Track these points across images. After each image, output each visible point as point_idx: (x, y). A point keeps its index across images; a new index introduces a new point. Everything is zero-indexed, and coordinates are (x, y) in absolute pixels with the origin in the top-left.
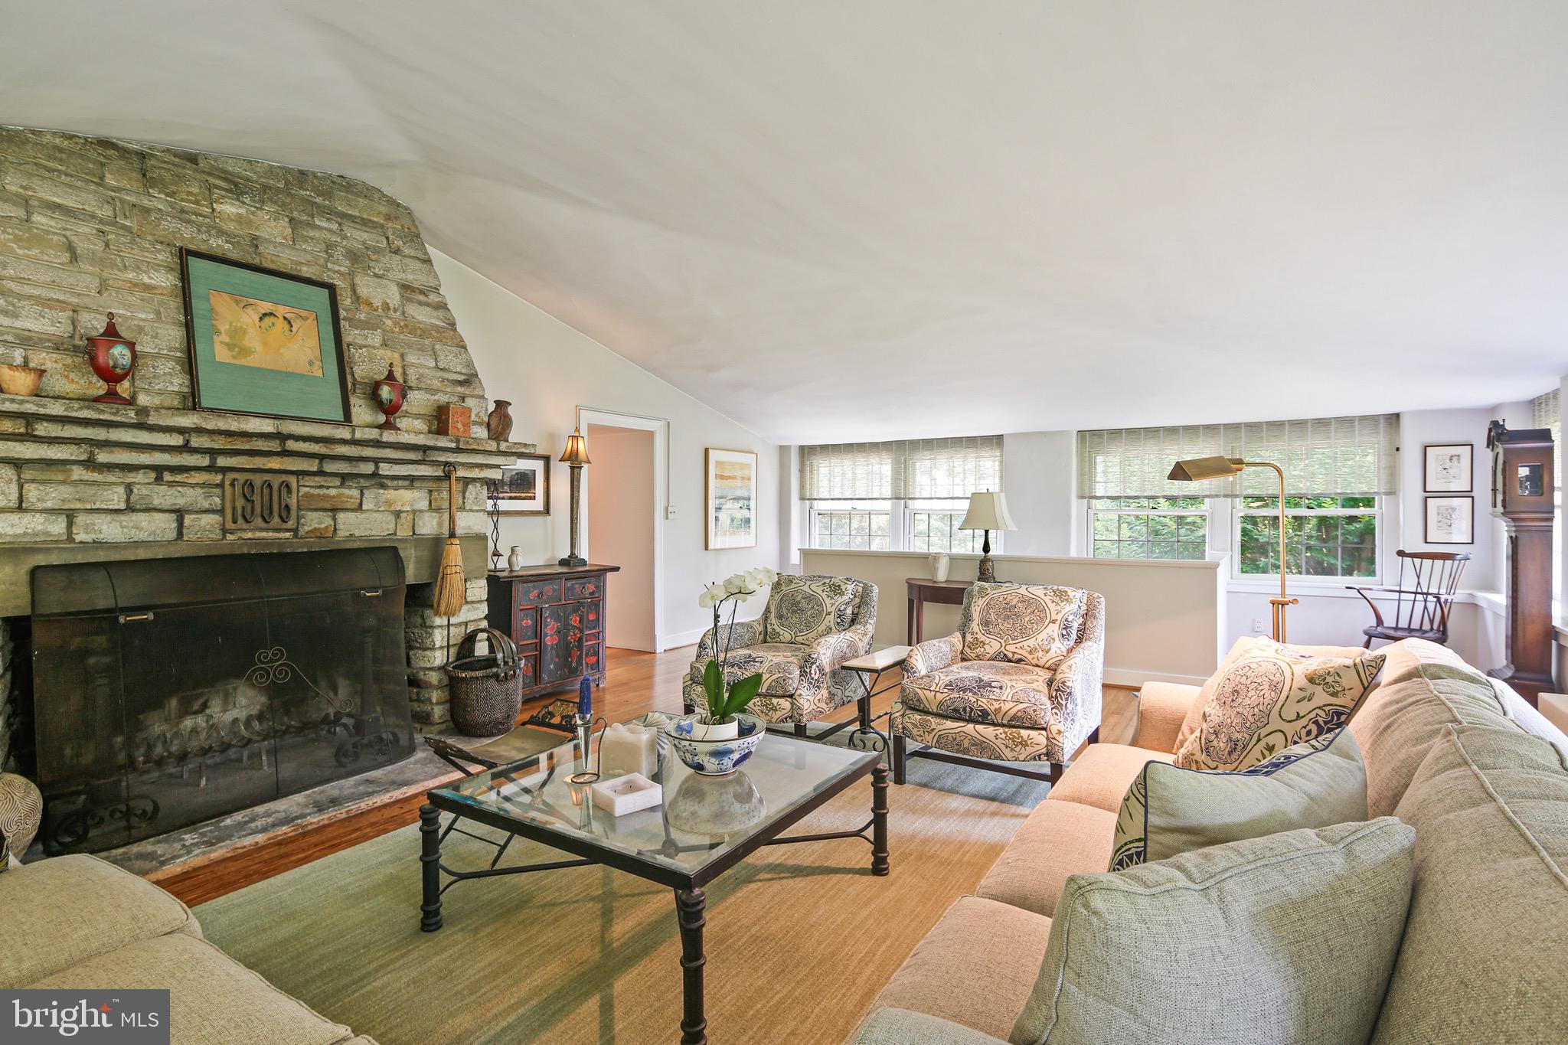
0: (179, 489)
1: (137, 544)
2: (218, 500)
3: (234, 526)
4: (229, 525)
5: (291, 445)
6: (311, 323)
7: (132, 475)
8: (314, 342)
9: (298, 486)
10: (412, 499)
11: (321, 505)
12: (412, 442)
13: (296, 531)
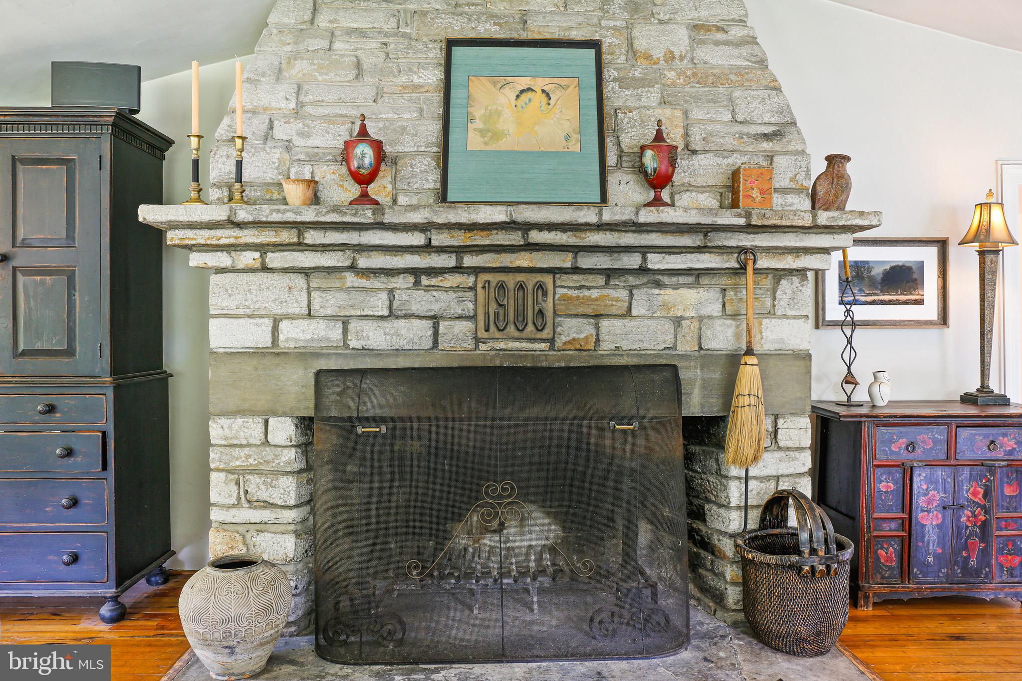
0: (435, 293)
1: (398, 352)
2: (471, 306)
3: (485, 335)
4: (482, 334)
5: (536, 236)
6: (573, 91)
7: (395, 279)
8: (574, 113)
9: (555, 287)
10: (698, 301)
11: (580, 310)
12: (681, 221)
13: (552, 341)
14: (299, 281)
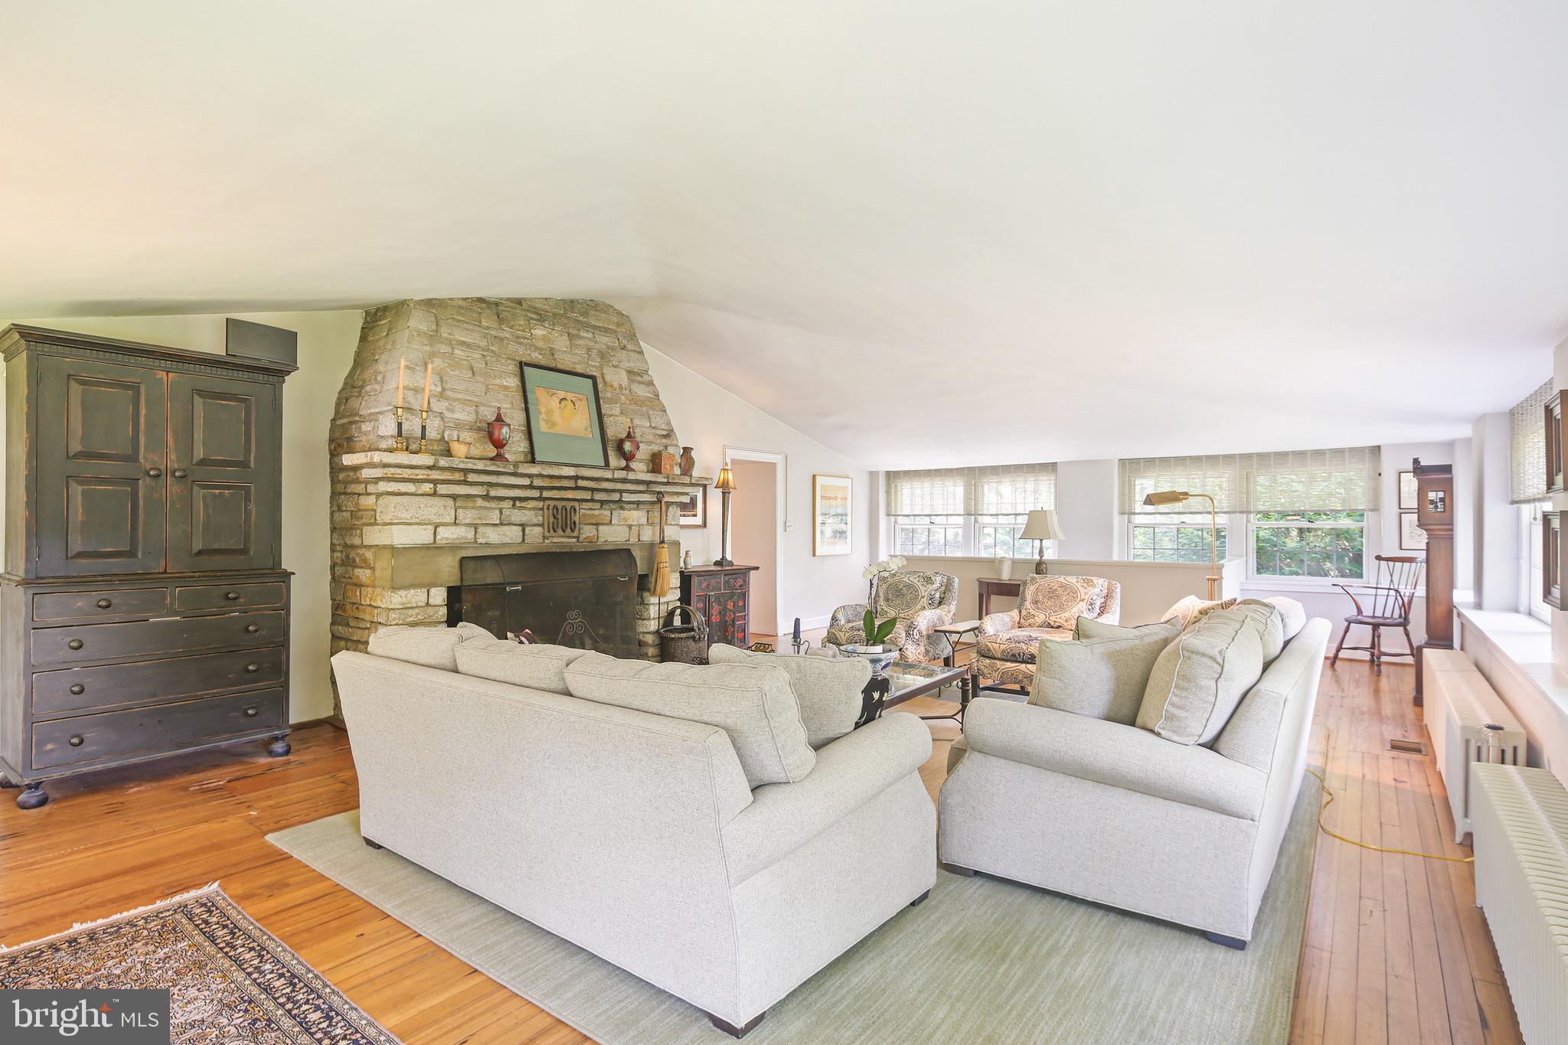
1: (504, 545)
2: (541, 518)
3: (548, 534)
4: (547, 534)
5: (580, 483)
6: (585, 402)
7: (502, 503)
8: (587, 416)
9: (580, 509)
10: (637, 516)
11: (591, 521)
12: (643, 479)
13: (578, 538)
14: (450, 502)
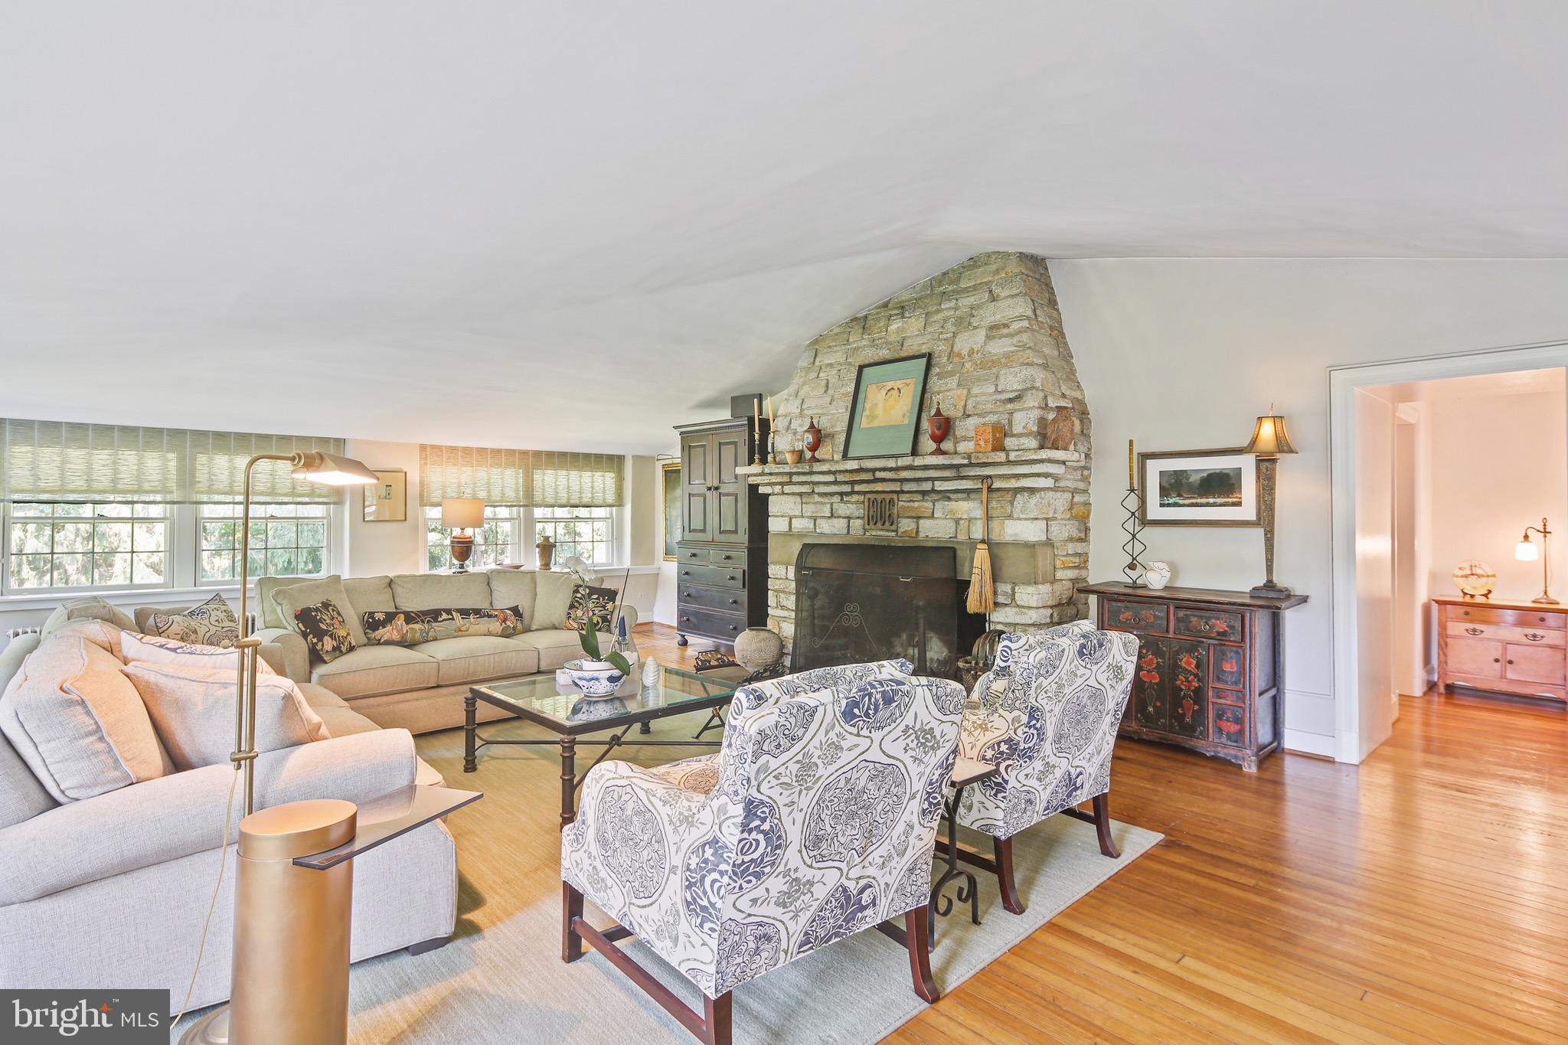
0: (848, 505)
1: (834, 535)
2: (862, 511)
4: (867, 527)
5: (879, 475)
6: (912, 387)
7: (833, 498)
8: (910, 399)
9: (898, 500)
11: (909, 514)
13: (896, 531)
14: (798, 499)
